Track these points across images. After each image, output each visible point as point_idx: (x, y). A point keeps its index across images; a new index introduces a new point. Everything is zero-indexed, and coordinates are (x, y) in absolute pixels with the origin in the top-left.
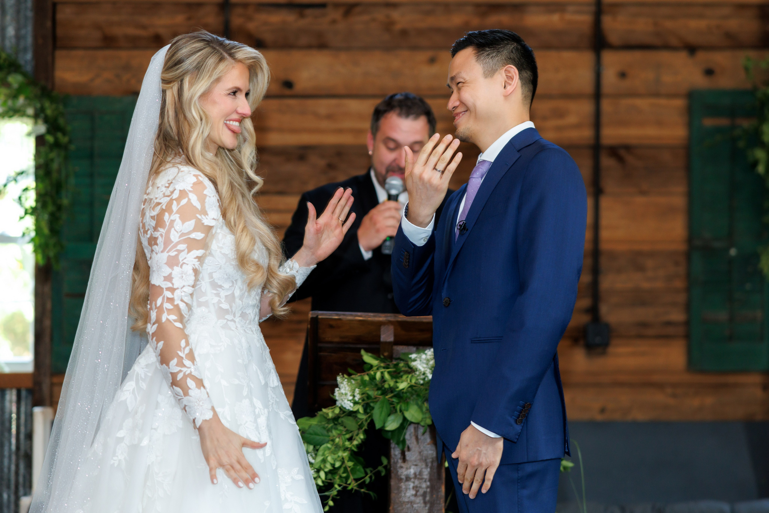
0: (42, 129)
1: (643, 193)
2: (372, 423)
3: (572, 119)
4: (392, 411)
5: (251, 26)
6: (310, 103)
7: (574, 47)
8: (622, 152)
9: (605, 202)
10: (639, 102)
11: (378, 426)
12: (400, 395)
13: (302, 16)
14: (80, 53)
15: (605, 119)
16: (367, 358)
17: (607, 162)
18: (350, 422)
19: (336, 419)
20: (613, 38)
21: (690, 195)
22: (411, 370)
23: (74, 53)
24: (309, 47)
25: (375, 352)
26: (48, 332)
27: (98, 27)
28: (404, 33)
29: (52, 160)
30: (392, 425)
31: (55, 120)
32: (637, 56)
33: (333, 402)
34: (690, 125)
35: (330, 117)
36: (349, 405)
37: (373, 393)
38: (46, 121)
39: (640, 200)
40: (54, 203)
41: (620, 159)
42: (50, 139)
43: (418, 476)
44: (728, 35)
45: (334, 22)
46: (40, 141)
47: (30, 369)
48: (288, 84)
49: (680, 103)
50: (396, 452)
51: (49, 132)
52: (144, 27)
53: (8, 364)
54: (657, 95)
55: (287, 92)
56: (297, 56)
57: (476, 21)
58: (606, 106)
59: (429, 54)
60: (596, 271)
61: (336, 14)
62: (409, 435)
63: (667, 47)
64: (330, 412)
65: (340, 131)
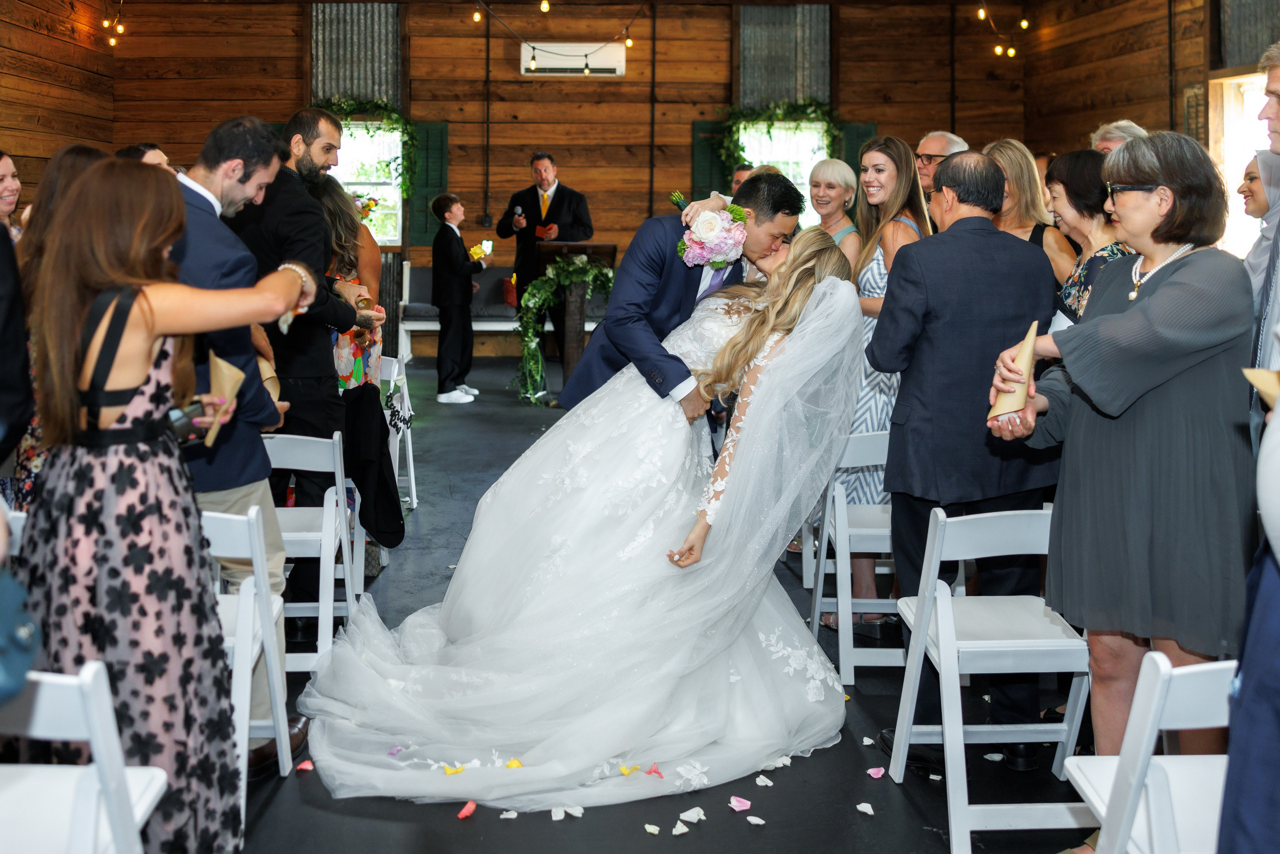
0: (406, 138)
1: (673, 167)
2: (559, 282)
3: (642, 134)
4: (567, 278)
5: (499, 91)
6: (525, 125)
7: (643, 102)
8: (664, 148)
9: (656, 171)
10: (671, 126)
11: (562, 283)
12: (570, 273)
13: (522, 87)
14: (422, 102)
15: (656, 133)
16: (558, 259)
17: (657, 152)
18: (552, 283)
19: (546, 281)
20: (660, 98)
21: (693, 168)
22: (574, 263)
23: (419, 102)
24: (525, 101)
25: (561, 255)
26: (407, 227)
27: (430, 91)
28: (567, 95)
29: (411, 152)
30: (567, 283)
31: (412, 134)
32: (671, 105)
33: (545, 275)
34: (693, 137)
35: (534, 132)
36: (551, 276)
37: (560, 271)
38: (408, 134)
39: (671, 169)
40: (412, 171)
41: (663, 151)
42: (410, 142)
43: (576, 301)
44: (711, 97)
45: (536, 89)
46: (405, 144)
47: (399, 244)
48: (515, 117)
49: (689, 127)
50: (568, 293)
51: (409, 140)
52: (450, 91)
53: (389, 241)
54: (679, 123)
55: (515, 121)
56: (519, 104)
57: (599, 90)
58: (656, 128)
59: (578, 104)
60: (651, 201)
61: (538, 86)
62: (573, 287)
63: (684, 102)
64: (544, 278)
65: (538, 138)
